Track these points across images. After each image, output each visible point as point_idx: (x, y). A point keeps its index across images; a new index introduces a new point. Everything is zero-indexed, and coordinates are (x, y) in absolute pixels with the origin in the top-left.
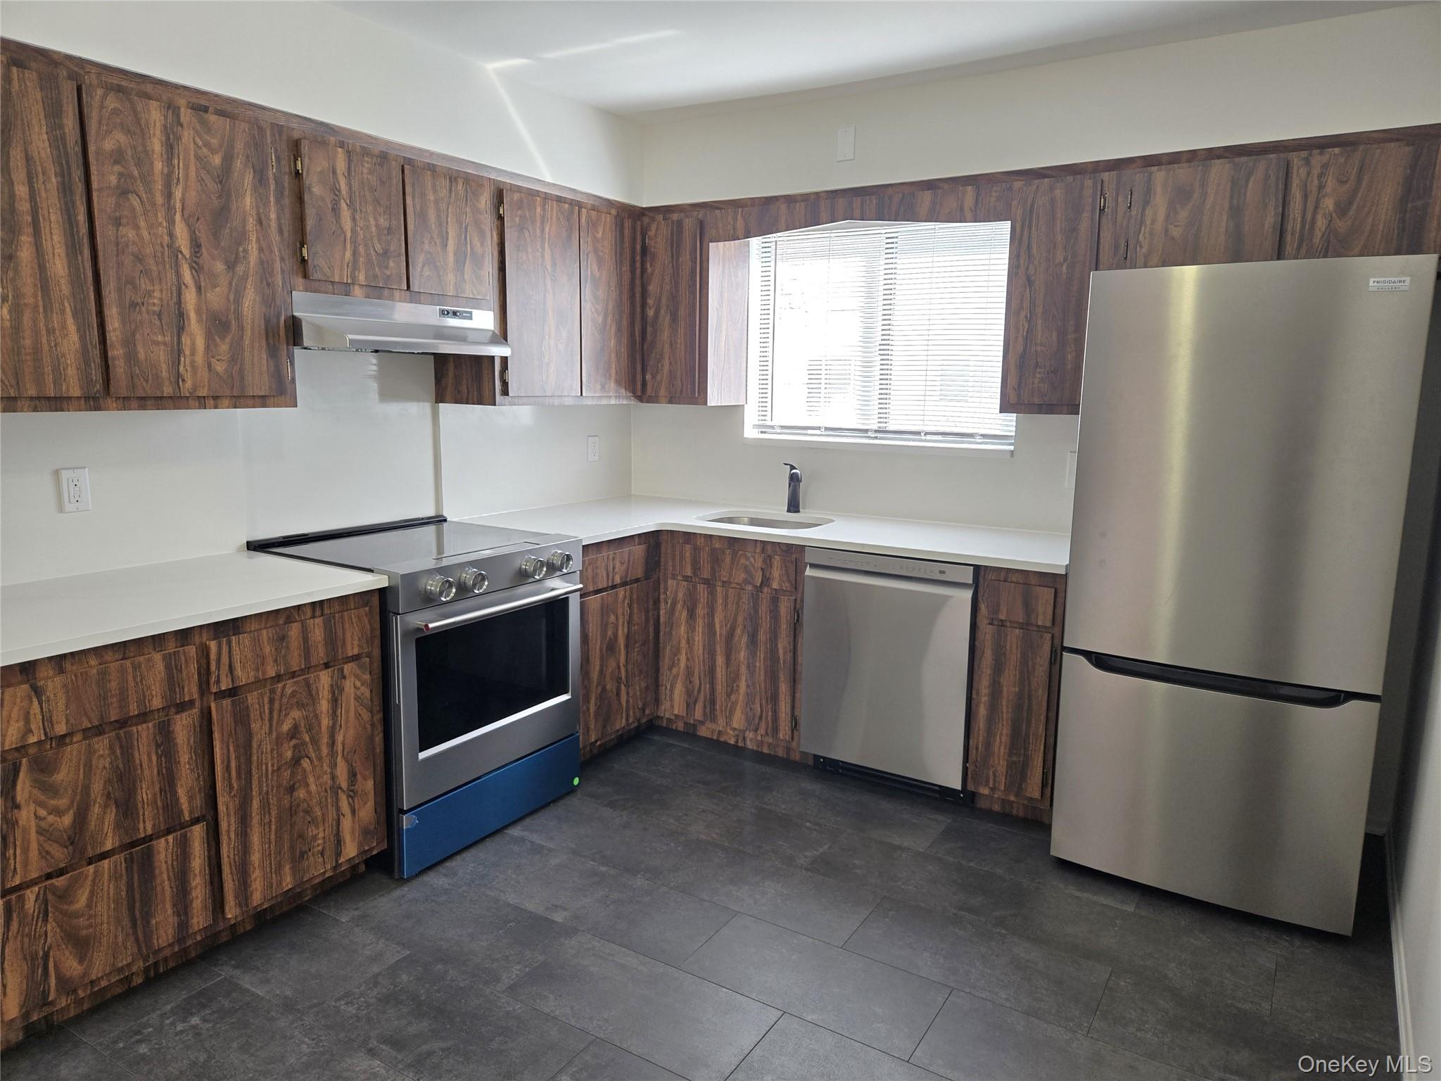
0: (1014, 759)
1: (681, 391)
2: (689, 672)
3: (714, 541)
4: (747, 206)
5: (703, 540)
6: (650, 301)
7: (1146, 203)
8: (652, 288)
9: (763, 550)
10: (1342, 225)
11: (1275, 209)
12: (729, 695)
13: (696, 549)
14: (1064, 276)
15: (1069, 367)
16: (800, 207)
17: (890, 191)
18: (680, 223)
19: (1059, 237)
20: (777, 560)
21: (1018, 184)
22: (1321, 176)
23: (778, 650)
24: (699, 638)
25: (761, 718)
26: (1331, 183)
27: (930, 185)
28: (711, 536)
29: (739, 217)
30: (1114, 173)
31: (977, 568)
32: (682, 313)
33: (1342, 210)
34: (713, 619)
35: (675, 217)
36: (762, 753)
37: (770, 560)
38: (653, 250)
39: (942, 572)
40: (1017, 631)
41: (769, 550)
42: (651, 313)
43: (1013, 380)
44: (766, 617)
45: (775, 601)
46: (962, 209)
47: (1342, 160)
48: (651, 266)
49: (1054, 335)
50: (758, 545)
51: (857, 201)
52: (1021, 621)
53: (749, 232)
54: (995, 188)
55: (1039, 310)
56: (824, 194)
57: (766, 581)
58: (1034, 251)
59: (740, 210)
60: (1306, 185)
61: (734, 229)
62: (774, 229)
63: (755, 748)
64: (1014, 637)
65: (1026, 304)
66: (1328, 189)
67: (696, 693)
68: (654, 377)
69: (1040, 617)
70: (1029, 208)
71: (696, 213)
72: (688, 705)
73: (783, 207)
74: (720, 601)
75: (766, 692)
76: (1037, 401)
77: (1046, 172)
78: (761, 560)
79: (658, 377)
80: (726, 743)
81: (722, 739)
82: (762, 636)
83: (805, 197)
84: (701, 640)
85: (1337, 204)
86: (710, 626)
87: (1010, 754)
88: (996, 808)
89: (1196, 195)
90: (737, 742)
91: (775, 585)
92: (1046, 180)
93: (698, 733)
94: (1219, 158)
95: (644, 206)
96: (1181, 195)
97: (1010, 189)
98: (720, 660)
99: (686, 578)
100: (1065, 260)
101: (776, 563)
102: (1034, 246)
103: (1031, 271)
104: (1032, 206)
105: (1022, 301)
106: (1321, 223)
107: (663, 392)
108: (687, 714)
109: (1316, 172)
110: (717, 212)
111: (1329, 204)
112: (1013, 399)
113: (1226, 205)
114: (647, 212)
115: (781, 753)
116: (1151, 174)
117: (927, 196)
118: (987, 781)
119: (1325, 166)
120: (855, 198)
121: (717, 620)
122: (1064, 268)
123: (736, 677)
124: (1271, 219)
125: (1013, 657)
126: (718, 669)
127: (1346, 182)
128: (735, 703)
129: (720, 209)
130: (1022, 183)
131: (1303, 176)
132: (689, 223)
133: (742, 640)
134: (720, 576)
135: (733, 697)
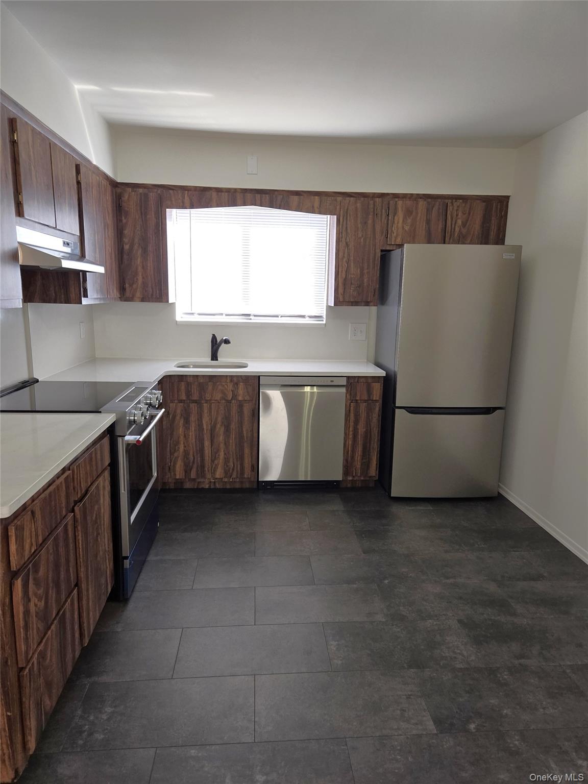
0: (364, 461)
1: (152, 295)
2: (186, 453)
3: (199, 378)
4: (191, 191)
5: (191, 379)
6: (126, 240)
7: (395, 214)
8: (126, 232)
9: (231, 381)
10: (464, 231)
11: (442, 222)
12: (213, 461)
13: (188, 385)
14: (362, 244)
15: (365, 285)
16: (225, 196)
17: (276, 193)
18: (146, 195)
19: (360, 225)
20: (241, 385)
21: (339, 199)
22: (457, 210)
23: (243, 432)
24: (192, 434)
25: (233, 469)
26: (460, 214)
27: (297, 193)
28: (197, 376)
29: (186, 195)
30: (380, 199)
31: (348, 378)
32: (150, 248)
33: (464, 224)
34: (202, 421)
35: (141, 190)
36: (226, 489)
37: (237, 385)
38: (126, 209)
39: (332, 381)
40: (365, 404)
41: (235, 379)
42: (127, 247)
43: (341, 290)
44: (235, 416)
45: (241, 406)
46: (313, 207)
47: (464, 205)
48: (125, 219)
49: (359, 270)
50: (228, 378)
51: (258, 196)
52: (366, 399)
53: (193, 206)
54: (329, 199)
55: (352, 258)
56: (240, 190)
57: (235, 396)
58: (349, 231)
59: (186, 192)
60: (452, 213)
61: (183, 202)
62: (209, 205)
63: (221, 487)
64: (363, 406)
65: (346, 255)
66: (459, 216)
67: (191, 465)
68: (131, 285)
69: (375, 396)
70: (346, 210)
71: (156, 190)
72: (186, 472)
73: (214, 194)
74: (206, 411)
75: (236, 455)
76: (352, 300)
77: (353, 195)
78: (231, 386)
79: (134, 286)
80: (203, 489)
81: (200, 487)
82: (233, 426)
83: (228, 190)
84: (193, 435)
85: (462, 222)
86: (200, 426)
87: (362, 459)
88: (349, 485)
89: (414, 213)
90: (210, 486)
91: (240, 398)
92: (352, 198)
93: (184, 487)
94: (421, 198)
95: (118, 181)
96: (408, 212)
97: (336, 200)
98: (207, 443)
99: (181, 401)
100: (362, 236)
101: (241, 386)
102: (349, 229)
103: (348, 240)
104: (347, 210)
105: (344, 253)
106: (457, 229)
107: (138, 294)
108: (185, 477)
109: (455, 208)
110: (171, 191)
111: (459, 222)
112: (341, 299)
113: (425, 219)
114: (119, 186)
115: (238, 486)
116: (396, 202)
117: (295, 198)
118: (353, 474)
119: (458, 207)
120: (256, 195)
121: (204, 422)
122: (362, 240)
123: (218, 450)
124: (440, 226)
125: (363, 415)
126: (206, 448)
127: (465, 214)
128: (217, 465)
129: (173, 190)
130: (341, 198)
131: (451, 209)
132: (152, 196)
133: (220, 430)
134: (205, 398)
135: (216, 462)
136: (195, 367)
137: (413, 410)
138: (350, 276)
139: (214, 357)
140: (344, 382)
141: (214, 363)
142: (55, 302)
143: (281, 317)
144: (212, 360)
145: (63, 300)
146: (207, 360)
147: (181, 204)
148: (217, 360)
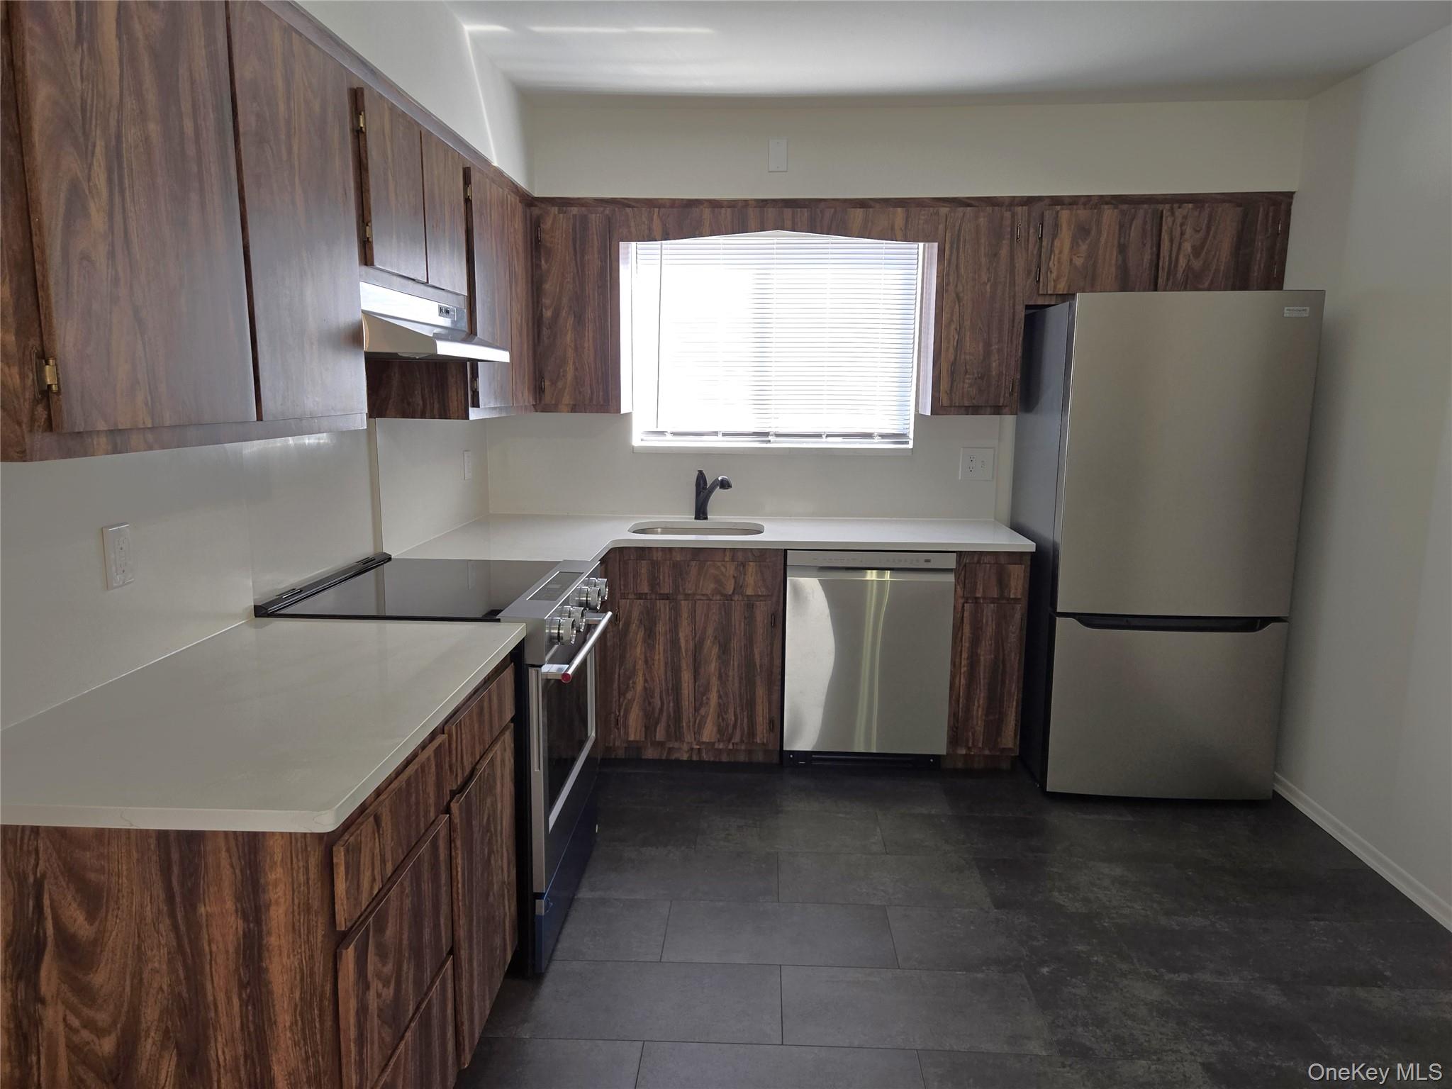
0: (991, 718)
1: (591, 399)
2: (648, 693)
3: (674, 554)
4: (665, 207)
5: (660, 554)
6: (546, 301)
7: (1054, 236)
8: (547, 286)
9: (733, 560)
10: (1197, 264)
11: (1151, 248)
12: (696, 710)
13: (655, 565)
14: (988, 295)
15: (994, 373)
16: (726, 213)
17: (822, 205)
18: (584, 220)
19: (983, 260)
20: (752, 567)
21: (944, 210)
22: (1182, 225)
23: (754, 655)
24: (659, 657)
25: (735, 726)
26: (1189, 231)
27: (863, 204)
28: (670, 549)
29: (655, 216)
30: (1025, 208)
31: (960, 554)
32: (590, 314)
33: (1197, 251)
34: (677, 634)
35: (575, 210)
36: (720, 762)
37: (744, 566)
38: (548, 245)
39: (928, 561)
40: (992, 605)
41: (740, 556)
42: (548, 314)
43: (944, 385)
44: (740, 624)
45: (750, 606)
46: (893, 228)
47: (1196, 213)
48: (546, 262)
49: (981, 345)
50: (728, 554)
51: (788, 212)
52: (996, 596)
53: (668, 234)
54: (923, 212)
55: (967, 323)
56: (753, 202)
57: (739, 588)
58: (962, 271)
59: (656, 210)
60: (1172, 231)
61: (650, 229)
62: (697, 233)
63: (712, 759)
64: (989, 610)
65: (956, 318)
66: (1187, 236)
67: (656, 715)
68: (554, 383)
69: (1012, 591)
70: (956, 233)
71: (602, 209)
72: (647, 728)
73: (707, 213)
74: (685, 615)
75: (741, 700)
76: (967, 404)
77: (969, 201)
78: (733, 567)
79: (560, 384)
80: (678, 761)
81: (673, 757)
82: (736, 644)
83: (732, 204)
84: (662, 659)
85: (1194, 247)
86: (674, 643)
87: (987, 715)
88: (960, 765)
89: (1093, 232)
90: (691, 756)
91: (749, 592)
92: (969, 208)
93: (643, 757)
94: (1107, 203)
95: (536, 196)
96: (1082, 231)
97: (937, 213)
98: (686, 676)
99: (640, 596)
100: (989, 280)
101: (750, 570)
102: (962, 266)
103: (960, 288)
104: (959, 231)
105: (952, 315)
106: (1182, 263)
107: (566, 399)
108: (646, 738)
109: (1179, 221)
110: (628, 210)
111: (1187, 247)
112: (945, 402)
113: (1116, 242)
114: (536, 203)
115: (742, 758)
116: (1058, 212)
117: (859, 213)
118: (967, 741)
119: (1185, 217)
120: (786, 210)
121: (681, 635)
122: (988, 287)
123: (707, 689)
124: (1147, 257)
125: (990, 630)
126: (685, 685)
127: (1199, 231)
128: (704, 718)
129: (633, 207)
130: (948, 209)
131: (1170, 224)
132: (595, 219)
133: (711, 651)
134: (684, 590)
135: (703, 711)
136: (666, 530)
137: (1088, 620)
138: (963, 357)
139: (701, 513)
140: (951, 562)
141: (701, 523)
142: (423, 416)
143: (828, 436)
144: (696, 518)
145: (436, 412)
146: (688, 518)
147: (647, 232)
148: (706, 518)
